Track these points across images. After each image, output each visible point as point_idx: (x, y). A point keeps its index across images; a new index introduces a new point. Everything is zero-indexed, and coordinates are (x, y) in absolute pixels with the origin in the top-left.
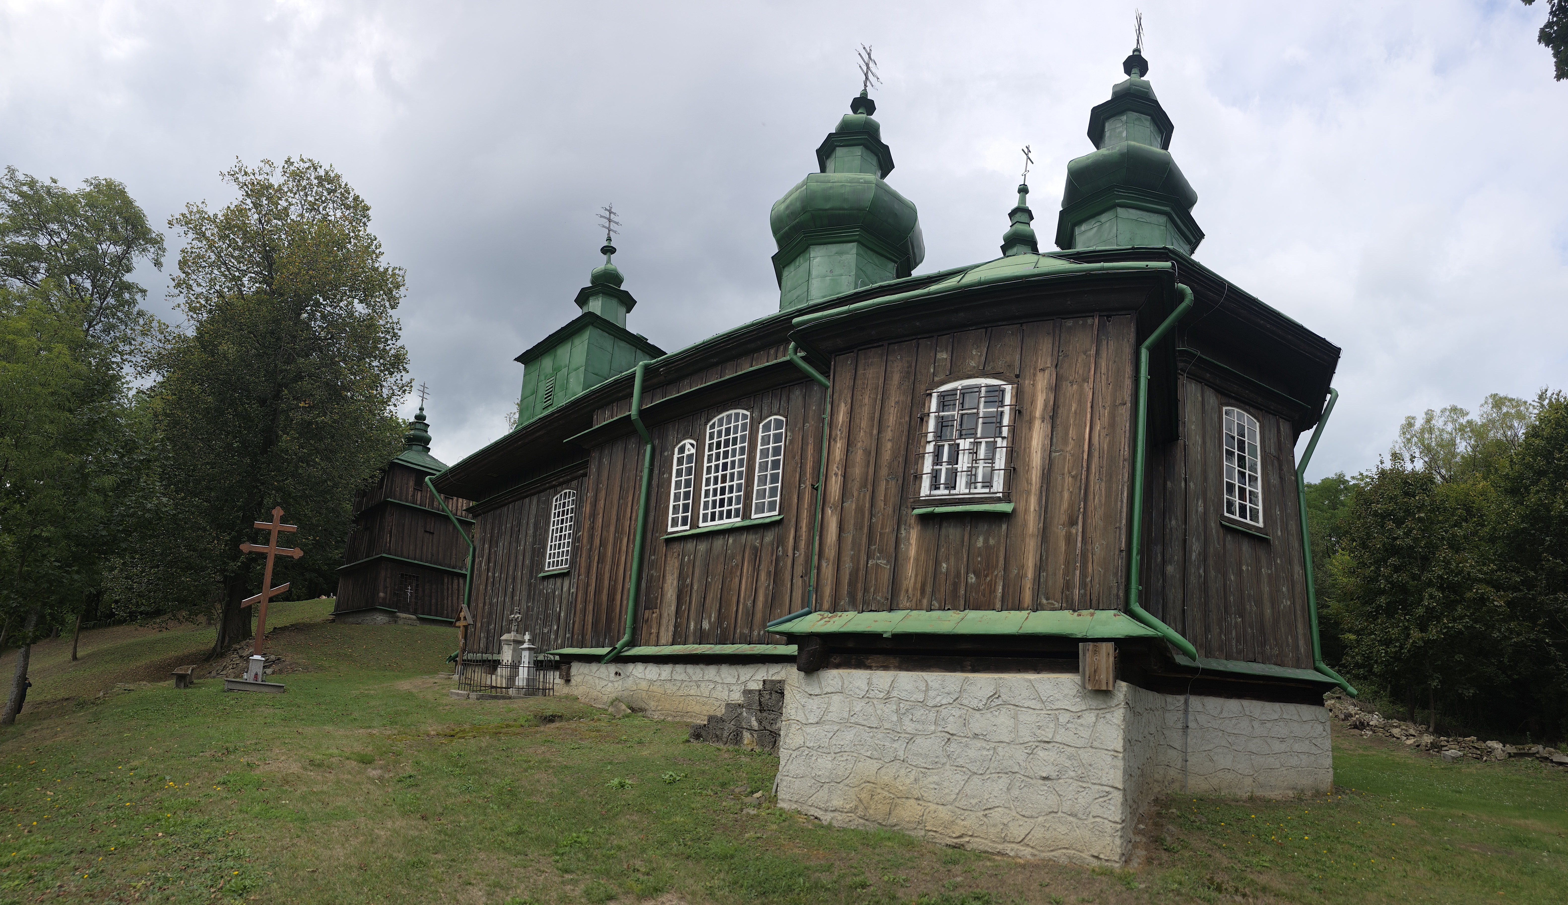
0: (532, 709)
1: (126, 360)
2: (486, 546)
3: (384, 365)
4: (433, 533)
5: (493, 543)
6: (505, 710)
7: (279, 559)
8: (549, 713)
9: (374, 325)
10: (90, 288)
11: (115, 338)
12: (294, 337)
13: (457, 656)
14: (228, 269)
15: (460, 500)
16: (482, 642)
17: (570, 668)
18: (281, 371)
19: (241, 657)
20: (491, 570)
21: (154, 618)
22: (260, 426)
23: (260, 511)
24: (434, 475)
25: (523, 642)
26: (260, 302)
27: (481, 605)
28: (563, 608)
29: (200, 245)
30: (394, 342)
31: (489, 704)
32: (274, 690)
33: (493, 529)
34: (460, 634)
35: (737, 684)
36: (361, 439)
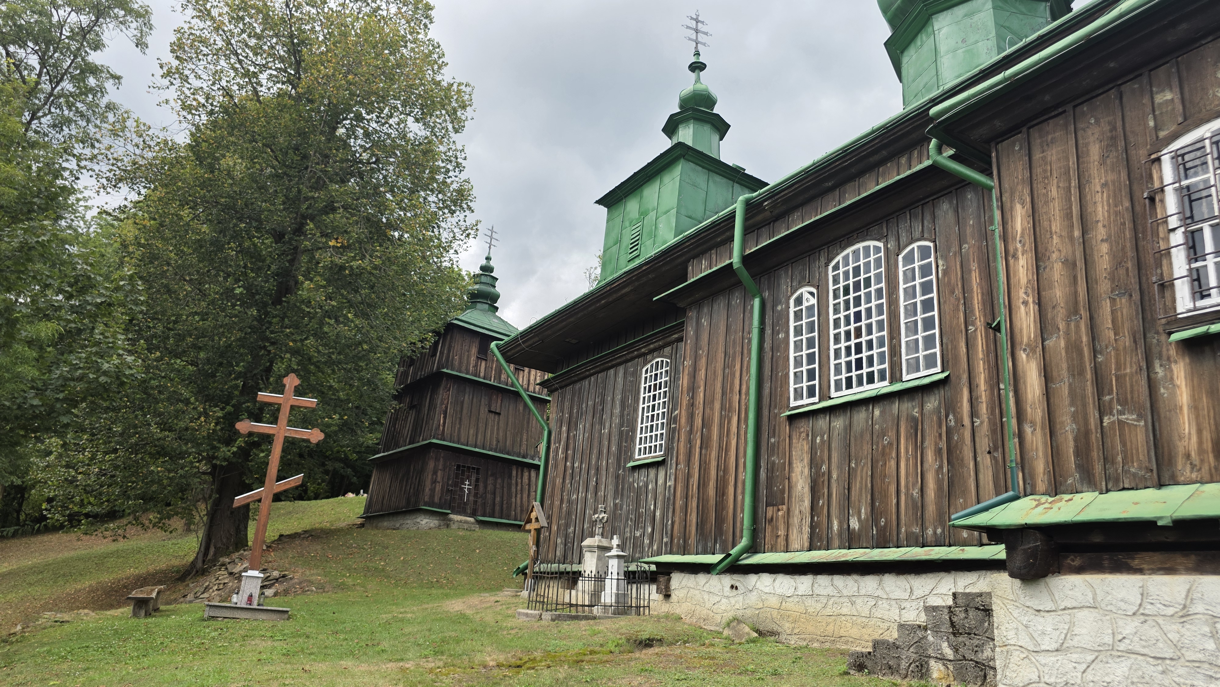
0: (624, 631)
1: (85, 167)
2: (564, 429)
3: (444, 201)
4: (499, 414)
5: (572, 425)
6: (588, 632)
7: (290, 444)
8: (645, 636)
9: (432, 151)
10: (38, 67)
11: (71, 137)
12: (327, 156)
13: (526, 568)
14: (240, 62)
15: (533, 372)
16: (558, 549)
17: (669, 580)
18: (307, 199)
19: (231, 574)
20: (570, 458)
21: (106, 522)
22: (273, 267)
23: (268, 379)
24: (502, 340)
25: (609, 549)
26: (282, 108)
27: (557, 503)
28: (659, 505)
29: (202, 25)
30: (457, 173)
31: (567, 626)
32: (274, 616)
33: (571, 408)
34: (530, 539)
35: (910, 599)
36: (410, 292)
